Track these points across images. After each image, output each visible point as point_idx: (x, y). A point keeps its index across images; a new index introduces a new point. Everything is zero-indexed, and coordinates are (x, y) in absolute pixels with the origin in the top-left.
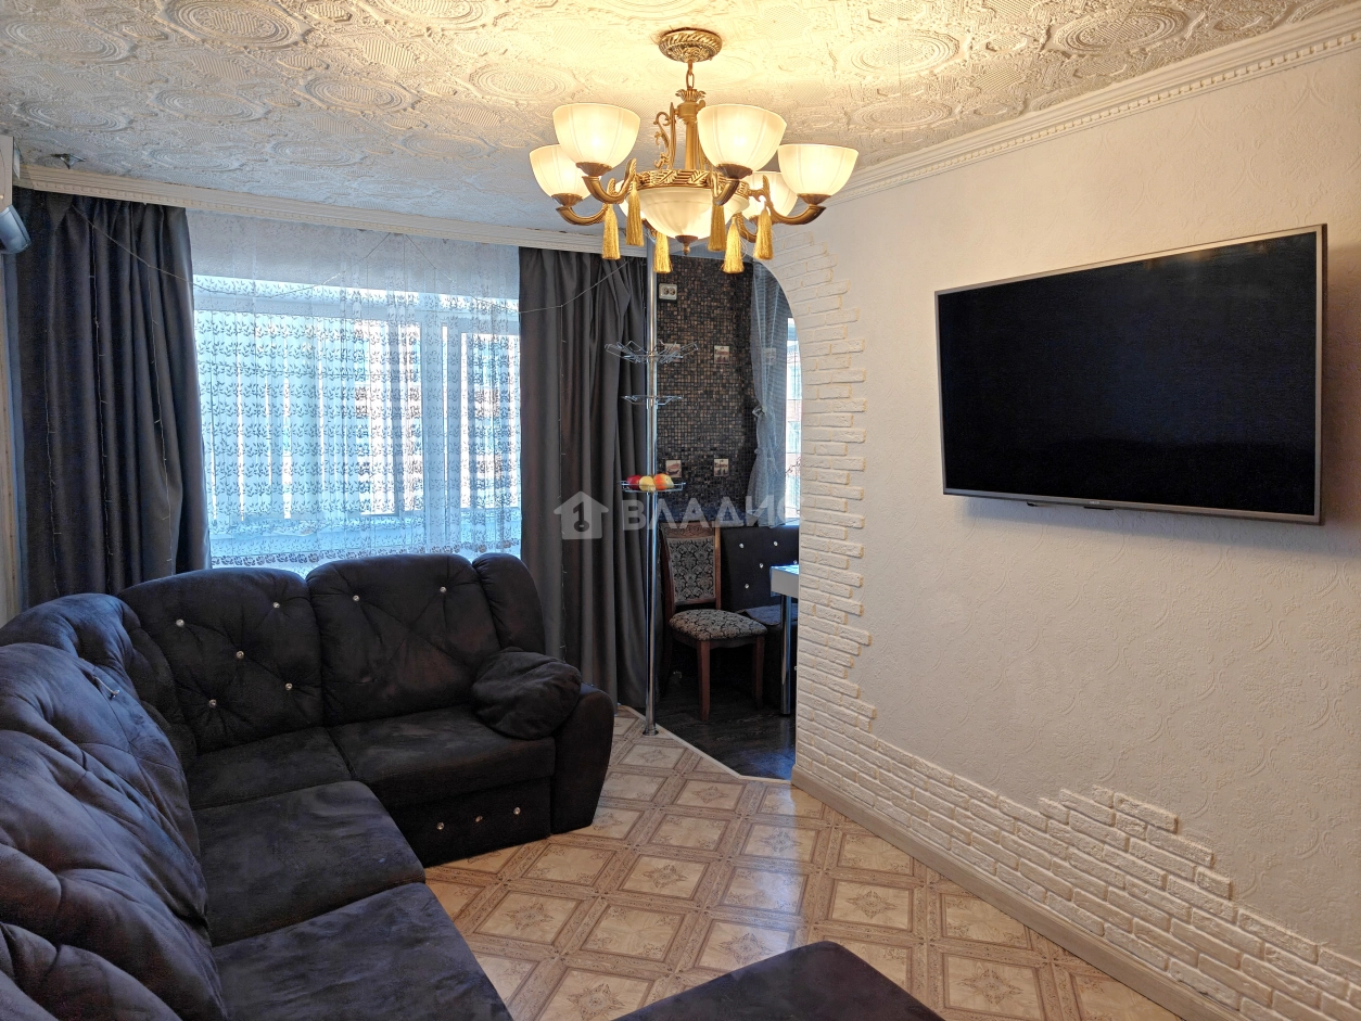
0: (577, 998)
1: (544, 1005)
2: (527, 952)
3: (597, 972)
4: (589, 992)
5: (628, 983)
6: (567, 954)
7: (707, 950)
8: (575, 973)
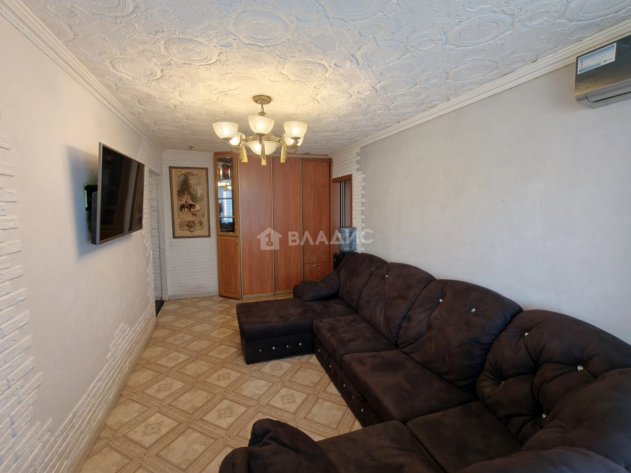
0: (294, 401)
1: (304, 401)
2: (308, 424)
3: (284, 410)
4: (289, 403)
5: (275, 405)
6: (293, 421)
7: (240, 414)
8: (292, 411)
